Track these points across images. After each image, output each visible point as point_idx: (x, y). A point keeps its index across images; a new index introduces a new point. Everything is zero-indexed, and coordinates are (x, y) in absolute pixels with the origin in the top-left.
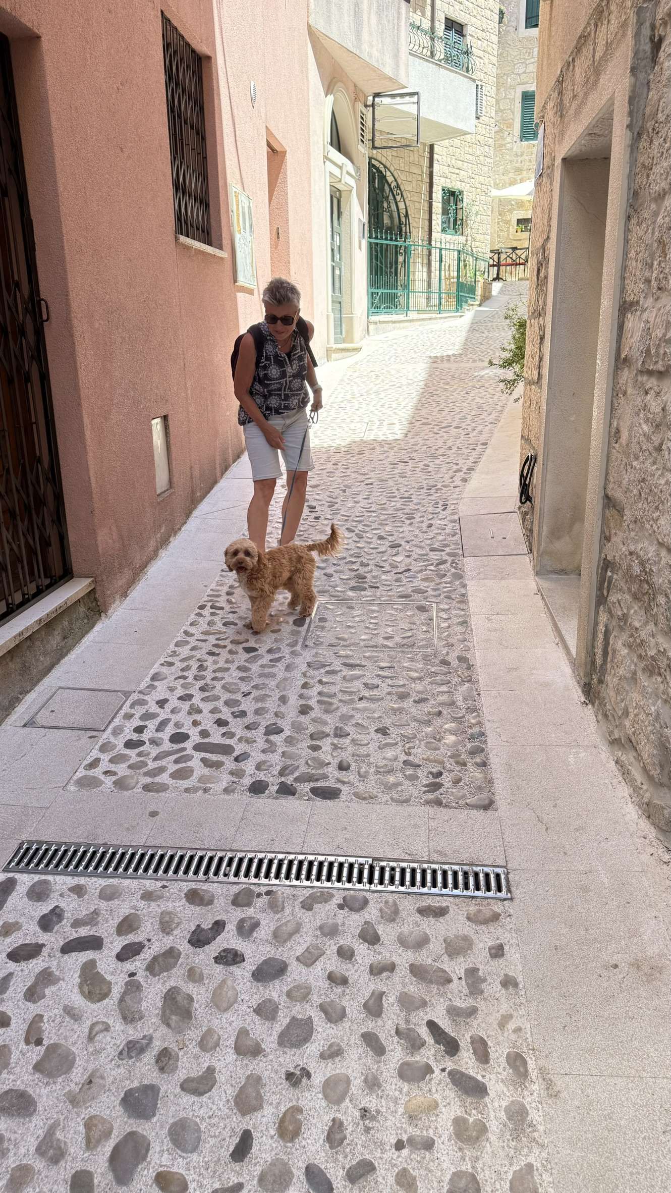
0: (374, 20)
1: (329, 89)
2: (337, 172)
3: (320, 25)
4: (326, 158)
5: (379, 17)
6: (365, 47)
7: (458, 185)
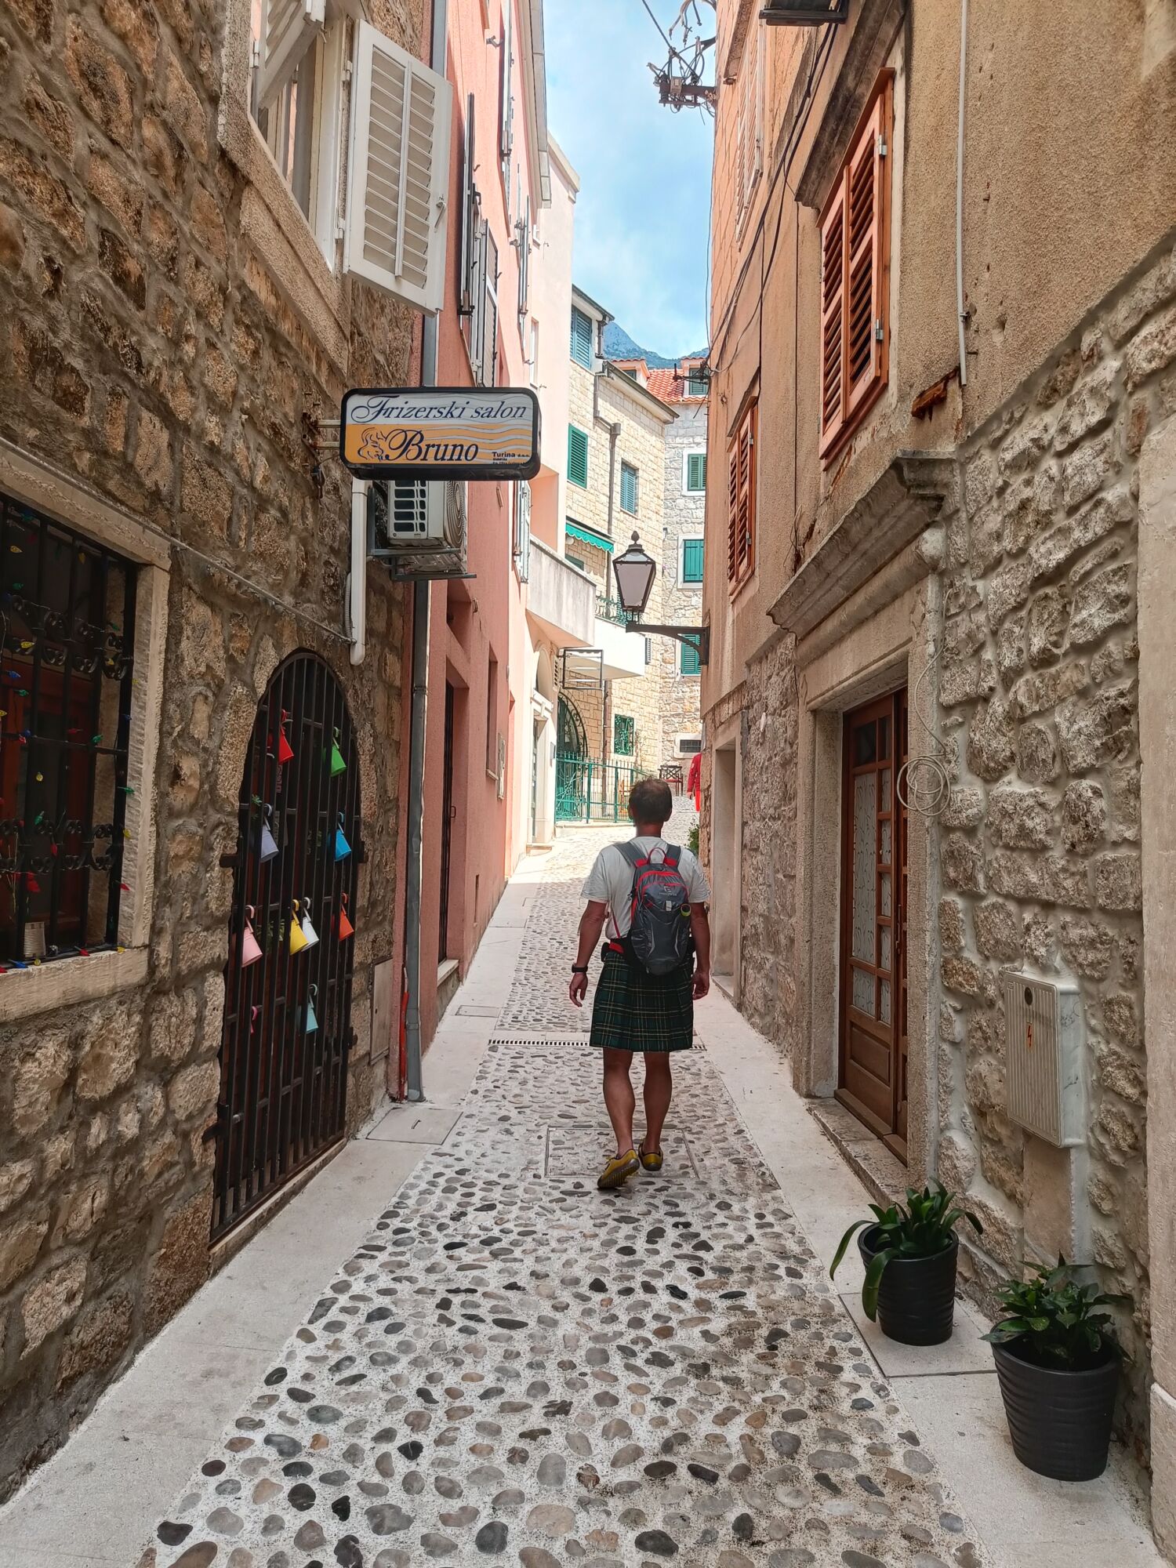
0: (570, 600)
1: (536, 646)
2: (538, 708)
3: (533, 610)
4: (532, 699)
5: (574, 597)
6: (564, 620)
7: (628, 714)
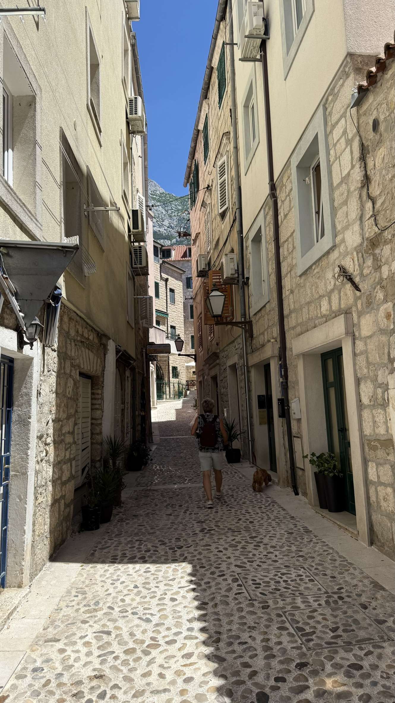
7: (176, 366)
